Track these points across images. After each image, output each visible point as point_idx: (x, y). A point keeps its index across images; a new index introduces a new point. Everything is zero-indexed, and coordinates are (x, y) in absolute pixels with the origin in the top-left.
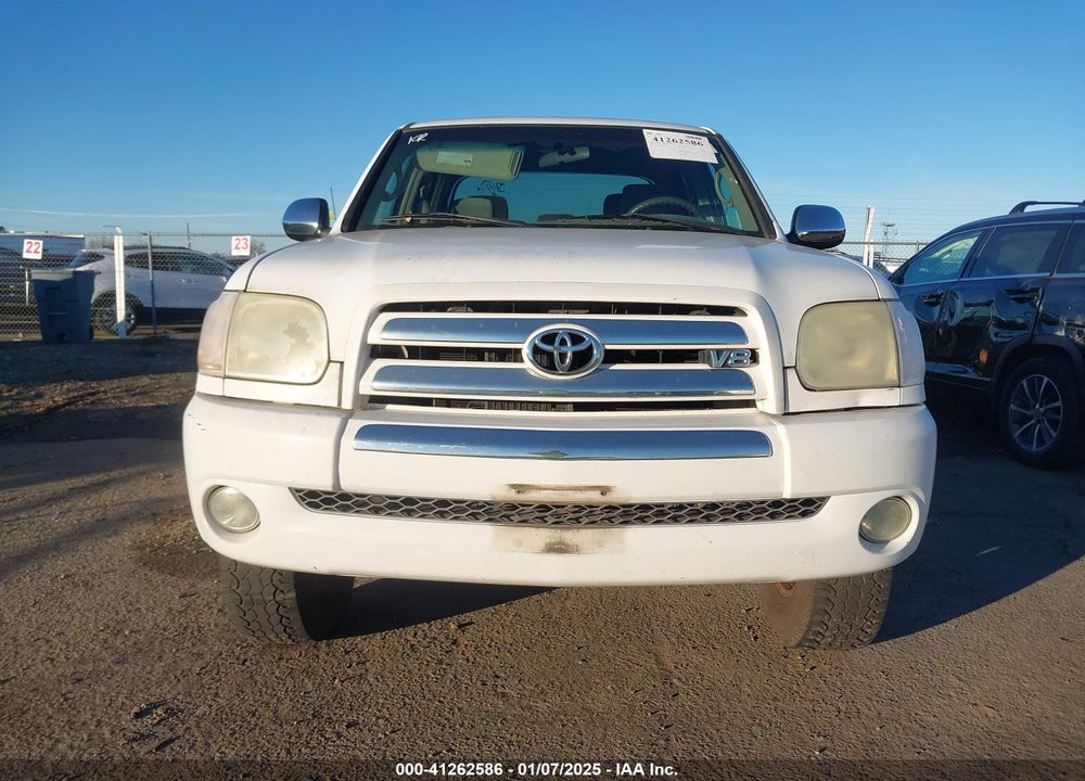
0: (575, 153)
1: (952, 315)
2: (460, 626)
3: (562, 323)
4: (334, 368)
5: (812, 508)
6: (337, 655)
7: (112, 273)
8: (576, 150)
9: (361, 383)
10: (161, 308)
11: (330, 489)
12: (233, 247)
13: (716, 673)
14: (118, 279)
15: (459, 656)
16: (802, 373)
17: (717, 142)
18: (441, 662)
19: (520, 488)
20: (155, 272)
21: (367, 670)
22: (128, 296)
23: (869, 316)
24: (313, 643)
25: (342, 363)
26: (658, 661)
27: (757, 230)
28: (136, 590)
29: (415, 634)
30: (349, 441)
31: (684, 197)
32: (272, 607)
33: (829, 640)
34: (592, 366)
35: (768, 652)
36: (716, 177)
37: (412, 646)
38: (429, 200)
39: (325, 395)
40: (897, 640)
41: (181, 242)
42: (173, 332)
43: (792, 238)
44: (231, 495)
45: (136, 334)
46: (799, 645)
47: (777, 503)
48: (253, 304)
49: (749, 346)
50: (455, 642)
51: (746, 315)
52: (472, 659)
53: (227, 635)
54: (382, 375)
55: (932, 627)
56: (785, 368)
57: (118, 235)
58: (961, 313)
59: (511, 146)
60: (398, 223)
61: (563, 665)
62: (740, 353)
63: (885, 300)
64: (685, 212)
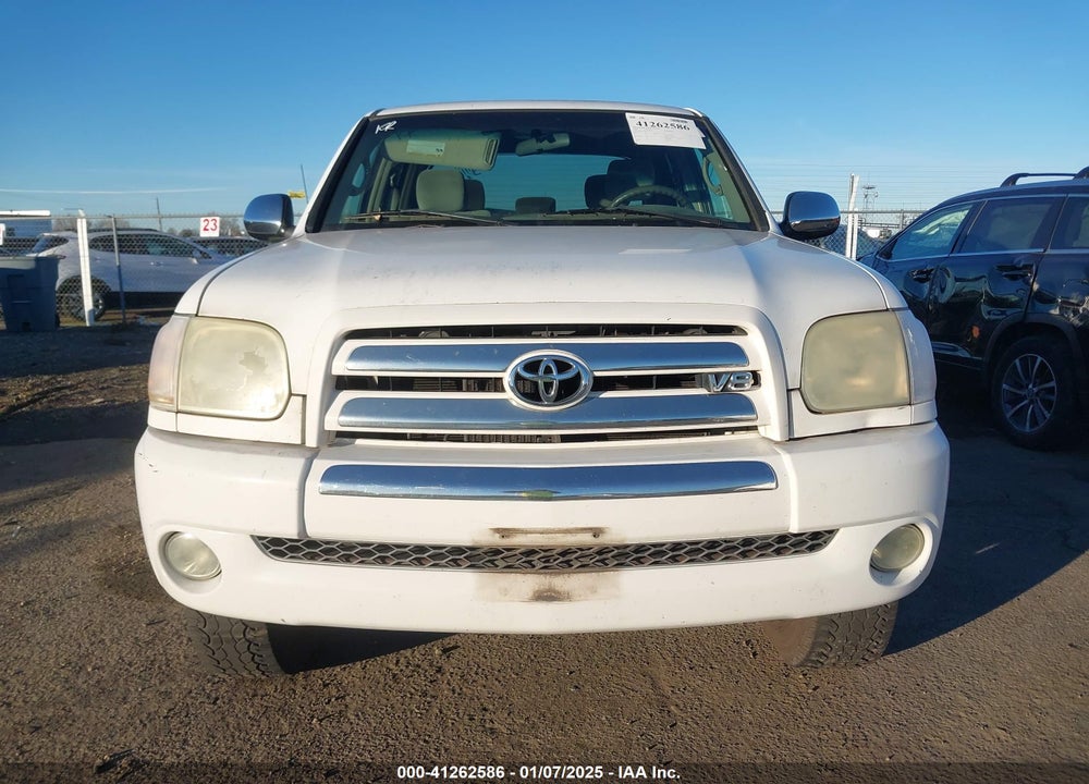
0: (554, 140)
1: (943, 290)
2: (445, 651)
3: (546, 349)
4: (296, 402)
5: (820, 541)
6: (315, 688)
7: (76, 256)
8: (555, 136)
9: (327, 418)
10: (129, 293)
11: (296, 537)
12: (202, 229)
13: (715, 697)
14: (83, 263)
15: (444, 686)
16: (809, 396)
17: (704, 124)
18: (425, 694)
19: (504, 532)
20: (121, 255)
21: (347, 706)
22: (94, 281)
23: (877, 330)
24: (289, 676)
25: (304, 396)
26: (654, 685)
27: (748, 221)
28: (100, 618)
29: (398, 662)
30: (314, 483)
31: (671, 186)
32: (242, 646)
33: (833, 661)
34: (581, 395)
35: (768, 670)
36: (702, 162)
37: (394, 675)
38: (399, 188)
39: (287, 431)
40: (902, 652)
41: (153, 224)
42: (143, 317)
43: (785, 228)
44: (189, 540)
45: (104, 320)
46: (801, 665)
47: (782, 538)
48: (204, 332)
49: (750, 368)
50: (439, 670)
51: (746, 334)
52: (458, 690)
53: (197, 669)
54: (349, 408)
55: (938, 636)
56: (789, 391)
57: (82, 218)
58: (951, 287)
59: (485, 133)
60: (367, 221)
61: (555, 693)
62: (740, 376)
63: (894, 310)
64: (671, 201)
